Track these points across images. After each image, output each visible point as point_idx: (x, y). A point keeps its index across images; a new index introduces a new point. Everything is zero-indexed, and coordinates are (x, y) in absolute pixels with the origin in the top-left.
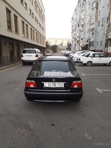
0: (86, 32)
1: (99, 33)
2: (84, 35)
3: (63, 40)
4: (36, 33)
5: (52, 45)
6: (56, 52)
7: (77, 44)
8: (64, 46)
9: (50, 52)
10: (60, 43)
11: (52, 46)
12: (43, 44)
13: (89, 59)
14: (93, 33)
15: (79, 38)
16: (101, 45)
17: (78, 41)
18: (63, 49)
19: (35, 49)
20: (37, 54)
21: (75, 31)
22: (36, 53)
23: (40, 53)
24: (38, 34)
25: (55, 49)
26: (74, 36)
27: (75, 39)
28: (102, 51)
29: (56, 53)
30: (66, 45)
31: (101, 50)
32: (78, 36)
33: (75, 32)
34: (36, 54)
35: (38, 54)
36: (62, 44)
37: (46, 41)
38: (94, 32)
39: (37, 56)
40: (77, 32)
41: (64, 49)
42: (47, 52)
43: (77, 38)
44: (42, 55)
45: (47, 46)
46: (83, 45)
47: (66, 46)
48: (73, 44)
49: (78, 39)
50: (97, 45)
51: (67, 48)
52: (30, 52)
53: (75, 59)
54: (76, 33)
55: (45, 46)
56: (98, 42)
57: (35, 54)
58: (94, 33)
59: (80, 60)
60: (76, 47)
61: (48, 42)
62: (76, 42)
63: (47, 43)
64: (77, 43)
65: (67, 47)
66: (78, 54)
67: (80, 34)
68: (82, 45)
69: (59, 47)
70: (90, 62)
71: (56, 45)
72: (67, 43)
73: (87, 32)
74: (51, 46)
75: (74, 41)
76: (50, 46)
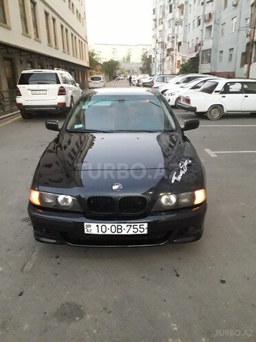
0: (191, 25)
1: (225, 27)
2: (185, 33)
3: (130, 47)
4: (62, 27)
5: (105, 60)
6: (115, 78)
7: (168, 58)
8: (133, 64)
9: (99, 79)
10: (125, 55)
11: (105, 63)
12: (82, 58)
13: (215, 99)
14: (209, 28)
15: (173, 42)
16: (230, 59)
17: (169, 50)
18: (131, 72)
19: (55, 71)
20: (62, 87)
21: (162, 23)
22: (58, 82)
23: (73, 83)
24: (67, 30)
25: (111, 71)
26: (158, 36)
27: (163, 45)
28: (231, 75)
29: (115, 80)
30: (139, 61)
31: (229, 73)
32: (170, 36)
33: (160, 27)
34: (59, 86)
35: (65, 86)
36: (128, 59)
37: (90, 49)
38: (212, 23)
39: (62, 92)
40: (167, 25)
41: (133, 71)
42: (93, 79)
43: (166, 41)
44: (77, 87)
45: (93, 63)
46: (183, 60)
47: (138, 64)
48: (156, 56)
49: (169, 46)
50: (221, 61)
51: (141, 69)
52: (43, 80)
53: (171, 98)
54: (164, 28)
55: (86, 63)
56: (222, 52)
57: (56, 87)
58: (211, 26)
59: (188, 101)
60: (166, 64)
61: (95, 52)
62: (166, 52)
63: (91, 55)
64: (167, 55)
65: (141, 66)
66: (177, 83)
67: (173, 31)
68: (179, 61)
69: (122, 66)
70: (218, 107)
71: (115, 60)
72: (143, 56)
73: (194, 24)
74: (102, 63)
75: (160, 51)
76: (99, 62)
